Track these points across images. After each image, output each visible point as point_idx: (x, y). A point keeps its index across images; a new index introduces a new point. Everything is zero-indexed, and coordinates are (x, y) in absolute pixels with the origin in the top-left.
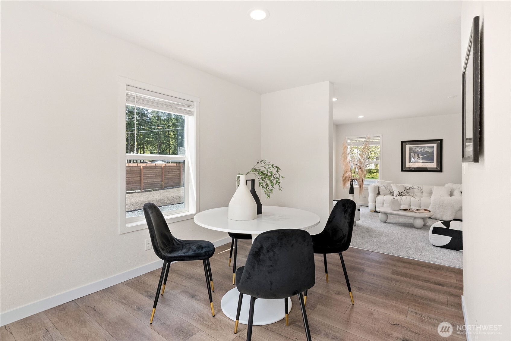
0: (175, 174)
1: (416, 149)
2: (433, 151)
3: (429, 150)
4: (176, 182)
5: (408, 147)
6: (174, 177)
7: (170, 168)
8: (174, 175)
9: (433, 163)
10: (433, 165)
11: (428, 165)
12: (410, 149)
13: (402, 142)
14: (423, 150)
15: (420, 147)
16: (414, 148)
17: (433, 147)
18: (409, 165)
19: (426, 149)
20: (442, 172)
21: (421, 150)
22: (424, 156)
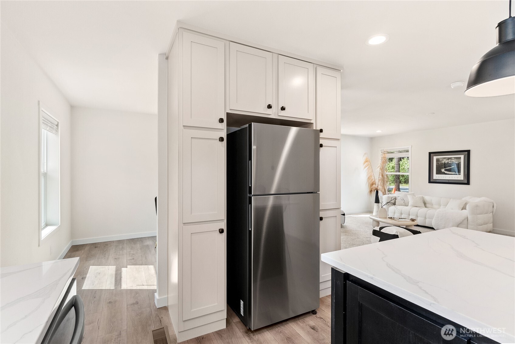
1: (443, 160)
2: (460, 163)
3: (455, 161)
5: (435, 158)
9: (460, 175)
10: (461, 177)
12: (438, 160)
13: (430, 153)
14: (450, 161)
15: (447, 158)
16: (441, 159)
17: (461, 158)
18: (436, 177)
19: (453, 160)
20: (469, 185)
21: (447, 161)
22: (451, 168)
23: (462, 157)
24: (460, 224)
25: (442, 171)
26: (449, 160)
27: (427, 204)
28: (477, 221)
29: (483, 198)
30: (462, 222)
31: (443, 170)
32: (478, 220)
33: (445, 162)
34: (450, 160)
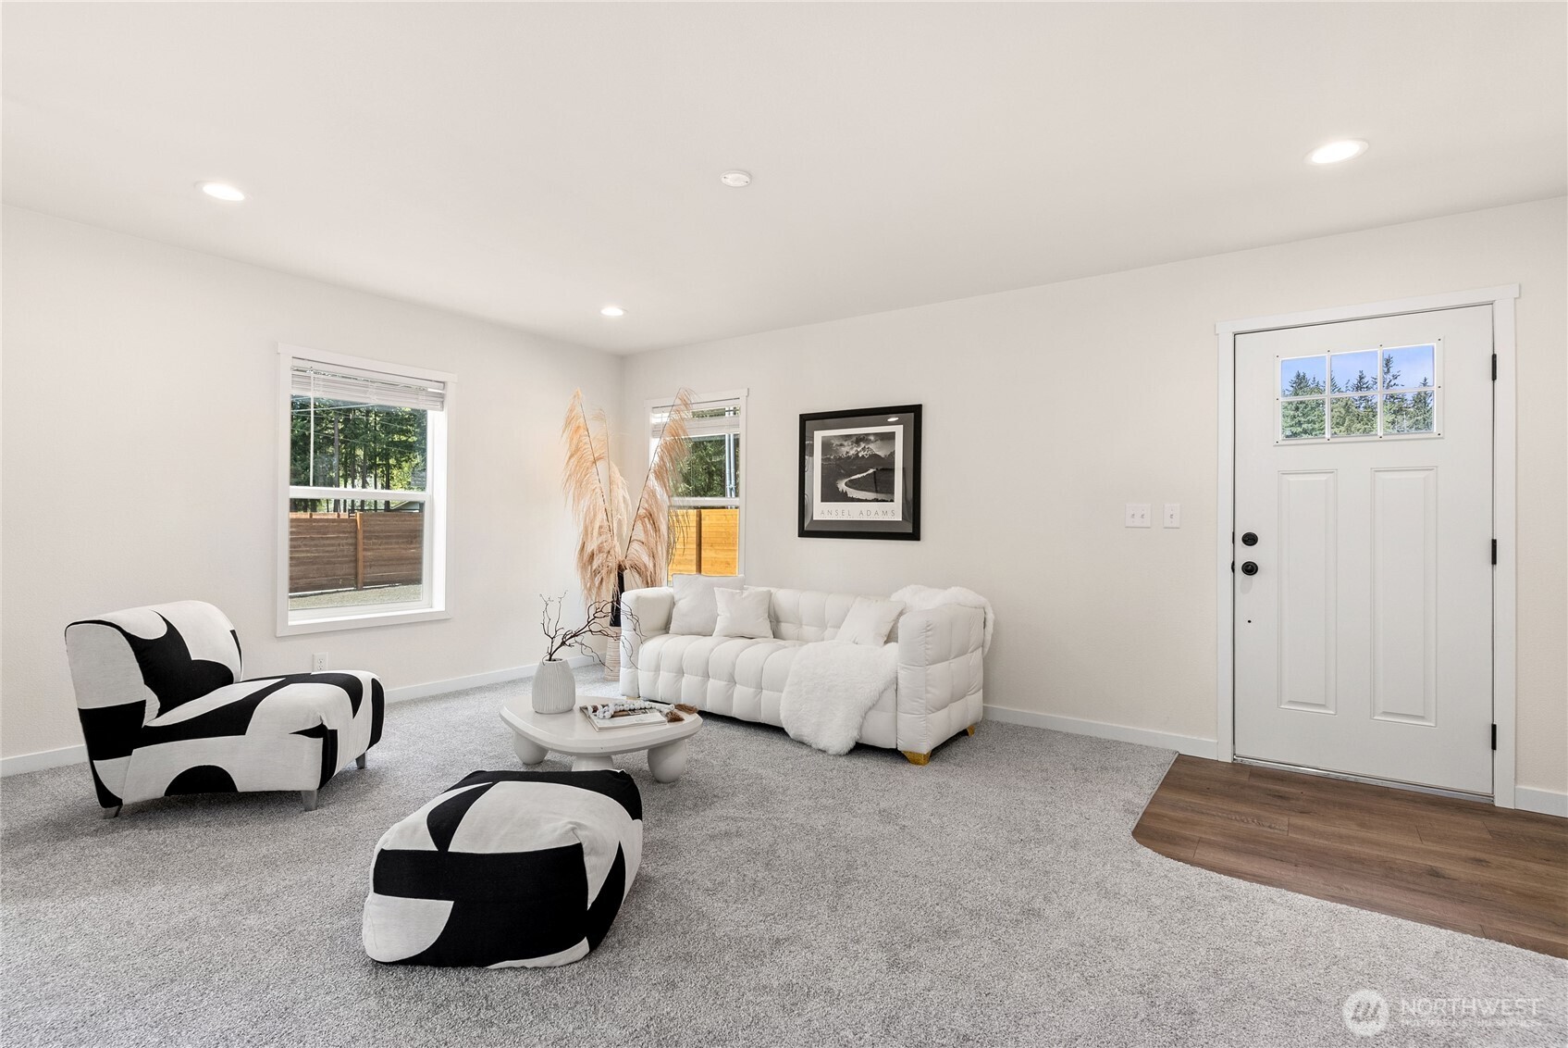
0: (333, 545)
1: (841, 445)
2: (892, 454)
3: (878, 449)
4: (338, 572)
5: (818, 438)
6: (328, 557)
7: (313, 528)
8: (331, 548)
9: (892, 501)
10: (892, 511)
11: (876, 513)
12: (826, 445)
13: (804, 419)
14: (864, 449)
15: (854, 439)
16: (836, 442)
17: (894, 438)
18: (823, 511)
19: (871, 446)
20: (919, 540)
21: (855, 449)
22: (865, 474)
23: (899, 431)
24: (870, 708)
25: (840, 490)
26: (859, 446)
27: (782, 624)
28: (927, 692)
29: (956, 594)
30: (877, 701)
31: (842, 486)
32: (929, 688)
33: (848, 453)
34: (863, 445)
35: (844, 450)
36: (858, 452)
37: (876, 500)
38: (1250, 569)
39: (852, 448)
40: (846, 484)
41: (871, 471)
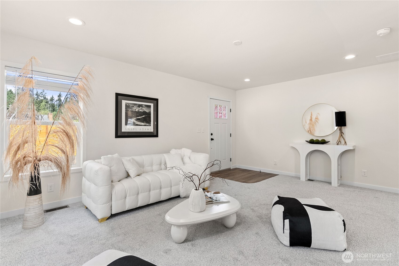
1: (133, 107)
2: (150, 112)
3: (146, 110)
5: (124, 103)
9: (150, 126)
10: (150, 129)
11: (145, 129)
12: (127, 106)
13: (117, 95)
14: (141, 109)
15: (138, 105)
16: (131, 105)
17: (151, 107)
18: (125, 128)
19: (144, 108)
20: (158, 137)
21: (138, 108)
22: (141, 117)
23: (152, 105)
25: (132, 122)
26: (139, 108)
33: (135, 109)
35: (134, 108)
36: (139, 110)
37: (145, 125)
38: (212, 139)
39: (137, 108)
40: (135, 120)
41: (144, 116)
